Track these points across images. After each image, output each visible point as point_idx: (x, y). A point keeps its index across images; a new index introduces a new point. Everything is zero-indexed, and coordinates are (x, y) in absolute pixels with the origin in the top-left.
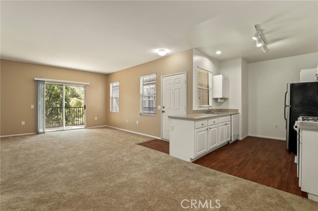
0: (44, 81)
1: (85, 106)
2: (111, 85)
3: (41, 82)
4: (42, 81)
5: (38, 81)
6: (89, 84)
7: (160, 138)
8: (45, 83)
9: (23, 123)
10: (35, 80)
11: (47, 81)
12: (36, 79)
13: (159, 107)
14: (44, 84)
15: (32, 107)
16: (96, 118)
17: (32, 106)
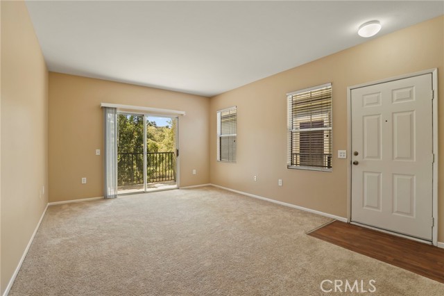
0: (115, 108)
1: (178, 151)
2: (219, 115)
3: (111, 110)
4: (112, 108)
5: (105, 107)
6: (183, 113)
7: (345, 220)
8: (118, 111)
9: (84, 180)
10: (102, 107)
11: (121, 109)
12: (103, 105)
13: (341, 154)
14: (115, 113)
15: (97, 154)
16: (194, 172)
17: (98, 152)
